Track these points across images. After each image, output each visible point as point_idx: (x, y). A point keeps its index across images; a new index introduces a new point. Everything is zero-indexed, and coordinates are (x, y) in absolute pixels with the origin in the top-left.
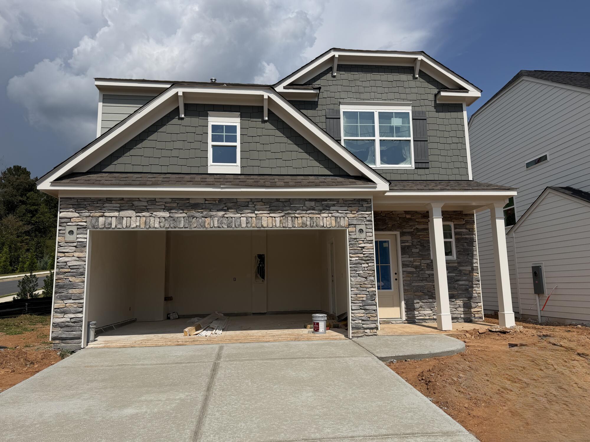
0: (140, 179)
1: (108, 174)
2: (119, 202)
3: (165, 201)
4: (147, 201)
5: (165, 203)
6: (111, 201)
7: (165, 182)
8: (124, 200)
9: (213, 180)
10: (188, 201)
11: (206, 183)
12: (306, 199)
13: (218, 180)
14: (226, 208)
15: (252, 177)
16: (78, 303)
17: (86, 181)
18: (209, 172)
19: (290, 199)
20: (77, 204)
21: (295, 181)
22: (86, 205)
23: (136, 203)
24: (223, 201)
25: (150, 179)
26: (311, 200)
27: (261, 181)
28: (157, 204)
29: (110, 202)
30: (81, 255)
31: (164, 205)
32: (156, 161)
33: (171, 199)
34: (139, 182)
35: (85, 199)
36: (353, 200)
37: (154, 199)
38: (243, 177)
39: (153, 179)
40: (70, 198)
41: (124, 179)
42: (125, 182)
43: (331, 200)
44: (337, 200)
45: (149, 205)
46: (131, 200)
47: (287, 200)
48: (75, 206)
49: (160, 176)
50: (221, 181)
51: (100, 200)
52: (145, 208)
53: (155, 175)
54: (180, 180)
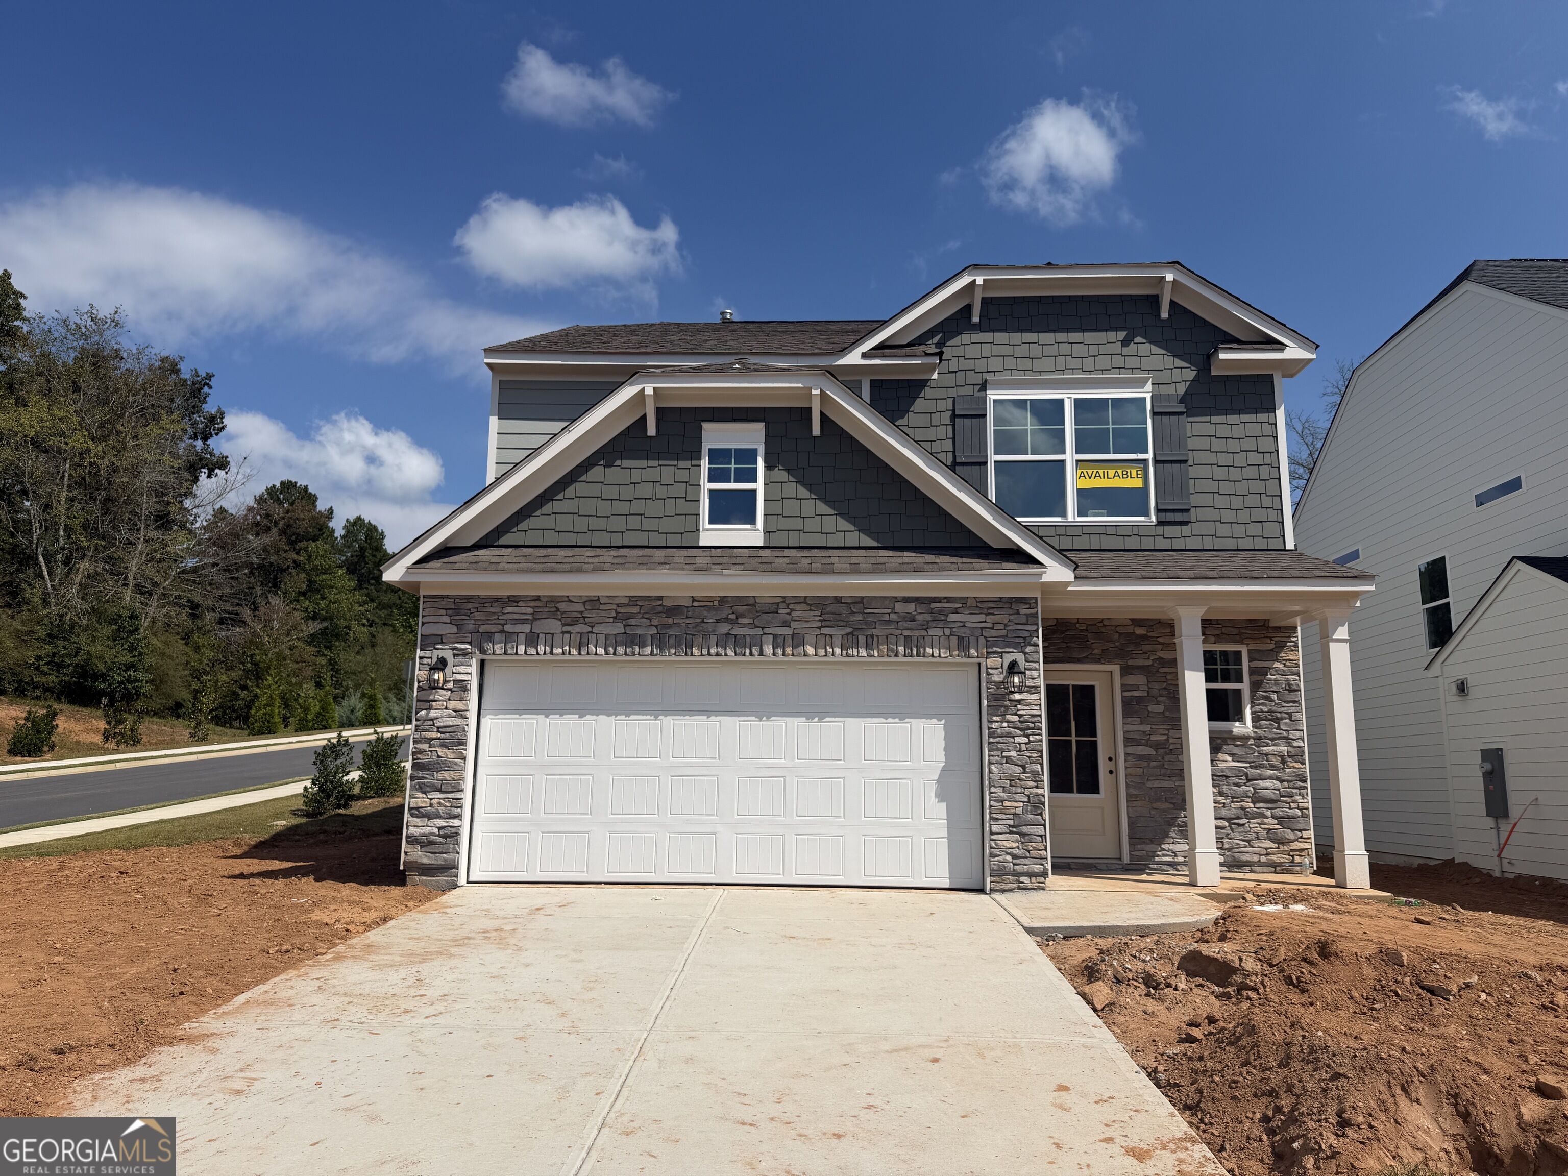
0: (571, 560)
1: (511, 549)
2: (533, 604)
3: (617, 601)
4: (584, 603)
5: (618, 605)
6: (518, 602)
7: (618, 566)
8: (540, 600)
9: (708, 560)
10: (660, 603)
11: (694, 566)
12: (896, 597)
13: (719, 560)
14: (732, 616)
15: (787, 552)
16: (453, 799)
17: (471, 565)
18: (701, 544)
19: (863, 598)
20: (453, 607)
21: (873, 561)
22: (470, 610)
23: (562, 606)
24: (727, 602)
25: (591, 560)
26: (906, 600)
27: (804, 561)
28: (602, 607)
29: (516, 604)
30: (460, 705)
31: (616, 610)
32: (601, 524)
33: (628, 599)
34: (568, 566)
35: (468, 599)
36: (999, 599)
37: (597, 598)
38: (767, 552)
39: (596, 560)
40: (442, 597)
41: (542, 560)
42: (543, 565)
43: (949, 600)
44: (964, 601)
45: (586, 610)
46: (553, 600)
47: (859, 600)
48: (450, 612)
49: (606, 554)
50: (724, 562)
51: (497, 600)
52: (580, 616)
53: (599, 552)
54: (645, 560)
